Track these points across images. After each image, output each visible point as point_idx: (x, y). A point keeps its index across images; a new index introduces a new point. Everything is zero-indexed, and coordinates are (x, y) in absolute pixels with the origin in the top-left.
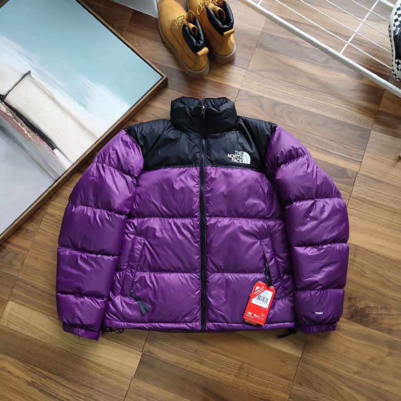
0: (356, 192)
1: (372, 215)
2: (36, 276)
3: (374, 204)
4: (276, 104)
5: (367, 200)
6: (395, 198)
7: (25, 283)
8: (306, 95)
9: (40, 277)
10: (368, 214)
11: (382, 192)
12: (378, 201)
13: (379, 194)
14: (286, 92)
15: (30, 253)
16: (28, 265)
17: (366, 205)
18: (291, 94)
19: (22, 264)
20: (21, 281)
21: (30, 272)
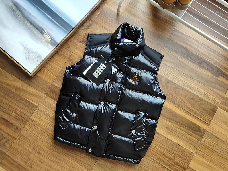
0: (204, 141)
1: (210, 157)
2: (17, 155)
3: (212, 151)
4: (169, 81)
5: (209, 147)
6: (225, 149)
7: (10, 158)
8: (186, 80)
9: (19, 156)
10: (208, 156)
11: (218, 145)
12: (215, 149)
13: (216, 145)
14: (176, 76)
15: (16, 140)
16: (14, 148)
17: (208, 150)
18: (178, 77)
19: (10, 146)
20: (8, 157)
21: (14, 152)
